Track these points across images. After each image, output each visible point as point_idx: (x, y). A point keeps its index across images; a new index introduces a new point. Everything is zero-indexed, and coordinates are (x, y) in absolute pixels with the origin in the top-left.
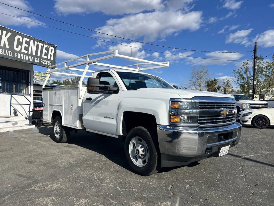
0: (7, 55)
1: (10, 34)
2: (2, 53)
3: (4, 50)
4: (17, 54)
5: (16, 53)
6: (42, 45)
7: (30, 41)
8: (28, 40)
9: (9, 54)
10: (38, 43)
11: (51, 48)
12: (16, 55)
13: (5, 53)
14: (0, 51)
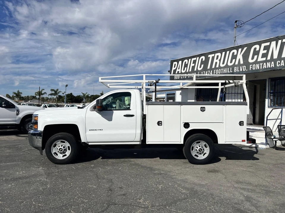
1: (245, 49)
2: (236, 71)
3: (238, 67)
4: (251, 66)
7: (270, 44)
9: (243, 69)
14: (235, 69)
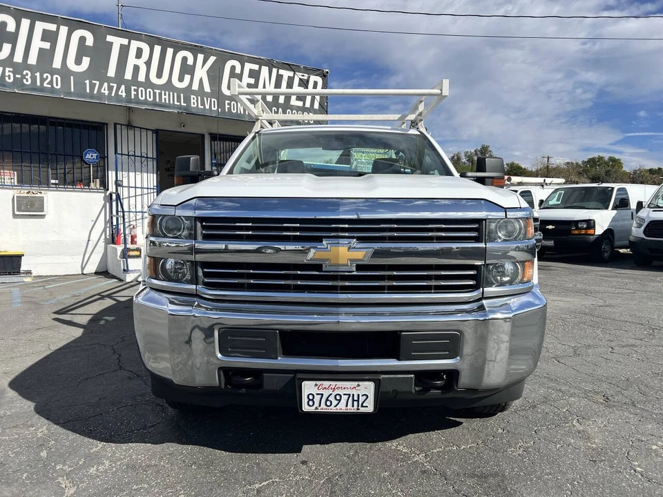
0: (207, 107)
1: (212, 59)
2: (195, 105)
3: (199, 97)
4: (228, 104)
5: (227, 102)
6: (291, 74)
7: (260, 68)
8: (256, 67)
9: (211, 105)
10: (281, 72)
11: (313, 78)
12: (227, 106)
13: (203, 104)
14: (192, 101)
